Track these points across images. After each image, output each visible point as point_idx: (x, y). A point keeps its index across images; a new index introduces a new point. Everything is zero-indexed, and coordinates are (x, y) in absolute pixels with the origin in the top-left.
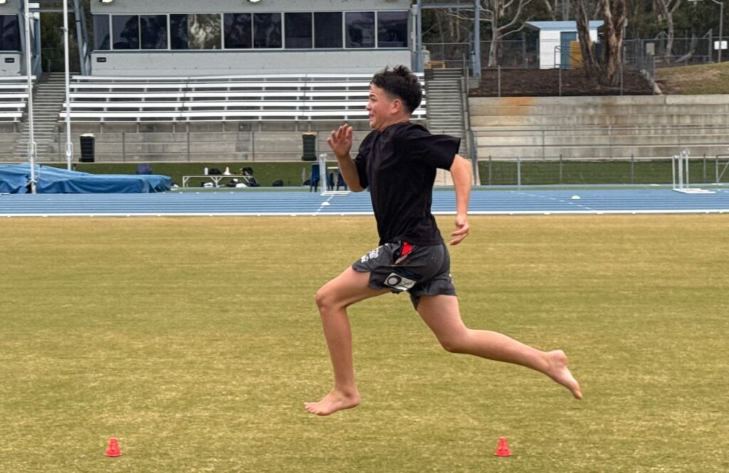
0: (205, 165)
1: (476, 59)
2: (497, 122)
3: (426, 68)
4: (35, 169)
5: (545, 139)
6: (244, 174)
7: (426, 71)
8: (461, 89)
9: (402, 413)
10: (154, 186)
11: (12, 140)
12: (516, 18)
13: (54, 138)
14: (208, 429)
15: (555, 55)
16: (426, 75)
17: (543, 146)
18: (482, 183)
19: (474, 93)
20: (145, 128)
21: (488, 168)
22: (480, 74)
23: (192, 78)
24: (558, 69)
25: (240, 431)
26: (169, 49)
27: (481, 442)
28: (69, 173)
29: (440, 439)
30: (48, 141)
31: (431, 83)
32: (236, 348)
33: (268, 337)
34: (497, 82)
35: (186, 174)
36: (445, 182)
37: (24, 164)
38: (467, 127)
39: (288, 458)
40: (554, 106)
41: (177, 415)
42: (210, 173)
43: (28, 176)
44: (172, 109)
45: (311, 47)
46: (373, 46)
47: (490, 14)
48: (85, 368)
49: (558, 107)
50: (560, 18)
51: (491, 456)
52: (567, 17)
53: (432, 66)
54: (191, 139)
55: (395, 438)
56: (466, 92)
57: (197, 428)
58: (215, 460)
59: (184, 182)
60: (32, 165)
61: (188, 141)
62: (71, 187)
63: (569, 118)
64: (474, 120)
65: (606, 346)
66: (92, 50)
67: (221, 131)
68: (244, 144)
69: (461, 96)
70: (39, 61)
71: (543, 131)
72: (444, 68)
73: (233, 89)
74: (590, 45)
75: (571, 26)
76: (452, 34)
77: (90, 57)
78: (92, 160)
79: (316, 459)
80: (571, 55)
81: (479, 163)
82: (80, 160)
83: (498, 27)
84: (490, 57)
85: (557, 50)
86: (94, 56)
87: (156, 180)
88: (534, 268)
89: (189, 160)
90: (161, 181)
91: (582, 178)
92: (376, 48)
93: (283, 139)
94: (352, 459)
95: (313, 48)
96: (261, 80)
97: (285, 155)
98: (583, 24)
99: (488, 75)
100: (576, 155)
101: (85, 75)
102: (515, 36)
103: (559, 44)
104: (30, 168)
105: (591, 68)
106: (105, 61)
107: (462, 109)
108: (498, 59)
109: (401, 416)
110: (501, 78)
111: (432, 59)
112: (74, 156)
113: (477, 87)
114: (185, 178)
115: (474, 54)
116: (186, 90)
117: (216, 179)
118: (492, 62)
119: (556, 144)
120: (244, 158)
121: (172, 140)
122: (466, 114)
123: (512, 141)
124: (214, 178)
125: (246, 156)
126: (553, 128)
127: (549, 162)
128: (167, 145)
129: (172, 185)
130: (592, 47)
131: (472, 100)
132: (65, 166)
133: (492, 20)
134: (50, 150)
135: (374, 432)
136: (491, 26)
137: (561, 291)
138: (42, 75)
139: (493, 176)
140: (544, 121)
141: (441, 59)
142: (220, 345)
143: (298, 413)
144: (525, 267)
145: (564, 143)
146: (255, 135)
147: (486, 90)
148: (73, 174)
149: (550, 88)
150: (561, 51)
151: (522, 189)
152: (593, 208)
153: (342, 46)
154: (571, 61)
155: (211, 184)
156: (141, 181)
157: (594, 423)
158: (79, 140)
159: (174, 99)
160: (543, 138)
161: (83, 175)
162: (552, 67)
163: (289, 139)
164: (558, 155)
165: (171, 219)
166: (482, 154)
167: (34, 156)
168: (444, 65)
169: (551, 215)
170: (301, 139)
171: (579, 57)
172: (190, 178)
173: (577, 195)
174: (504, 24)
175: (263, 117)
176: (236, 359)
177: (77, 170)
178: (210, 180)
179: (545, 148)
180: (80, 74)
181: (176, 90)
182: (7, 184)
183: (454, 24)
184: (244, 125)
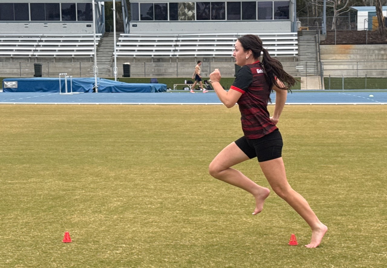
0: (186, 79)
1: (324, 25)
2: (334, 58)
3: (299, 30)
4: (97, 80)
5: (358, 67)
6: (205, 84)
7: (298, 32)
8: (316, 41)
9: (243, 217)
10: (158, 89)
11: (89, 66)
12: (346, 5)
13: (110, 65)
14: (129, 226)
15: (364, 23)
16: (298, 33)
17: (357, 70)
18: (326, 88)
19: (323, 43)
20: (156, 60)
21: (329, 81)
22: (326, 33)
23: (180, 35)
24: (366, 31)
25: (147, 227)
26: (169, 20)
27: (283, 236)
28: (115, 83)
29: (259, 234)
30: (107, 67)
31: (301, 37)
32: (165, 176)
33: (185, 170)
34: (335, 38)
35: (176, 83)
36: (307, 88)
37: (93, 78)
38: (318, 60)
39: (167, 245)
40: (363, 49)
41: (115, 217)
42: (188, 83)
43: (94, 84)
44: (170, 51)
45: (240, 19)
46: (272, 19)
47: (333, 3)
48: (77, 187)
49: (365, 50)
50: (368, 5)
51: (287, 245)
52: (372, 4)
53: (302, 29)
54: (178, 66)
55: (234, 233)
56: (318, 42)
57: (122, 225)
58: (124, 246)
59: (174, 87)
60: (96, 78)
61: (177, 67)
62: (115, 89)
63: (371, 56)
64: (322, 56)
65: (369, 177)
66: (130, 21)
67: (194, 62)
68: (206, 69)
69: (316, 44)
70: (103, 26)
71: (357, 62)
72: (308, 30)
73: (201, 41)
74: (383, 18)
75: (373, 9)
76: (314, 13)
77: (129, 24)
78: (129, 76)
79: (184, 246)
80: (373, 23)
81: (324, 78)
82: (123, 76)
83: (337, 10)
84: (333, 25)
85: (366, 21)
86: (131, 24)
87: (158, 86)
88: (341, 133)
89: (177, 76)
90: (162, 86)
91: (377, 86)
92: (273, 20)
93: (225, 66)
94: (204, 246)
95: (241, 20)
96: (215, 36)
97: (226, 74)
98: (379, 7)
99: (330, 34)
100: (374, 75)
101: (126, 33)
102: (346, 14)
103: (367, 18)
104: (94, 80)
105: (383, 30)
106: (136, 26)
107: (317, 51)
108: (336, 25)
109: (242, 218)
110: (337, 35)
111: (302, 26)
112: (118, 74)
113: (324, 39)
114: (175, 85)
115: (323, 23)
116: (177, 41)
117: (191, 86)
118: (333, 27)
119: (364, 69)
120: (205, 76)
121: (169, 66)
122: (318, 53)
123: (342, 67)
124: (190, 85)
125: (206, 75)
126: (363, 60)
127: (360, 78)
128: (167, 69)
129: (168, 89)
130: (383, 19)
131: (321, 46)
132: (114, 79)
133: (334, 6)
134: (108, 71)
135: (223, 229)
136: (333, 9)
137: (352, 146)
138: (105, 33)
139: (331, 85)
140: (358, 57)
141: (307, 26)
142: (157, 174)
143: (184, 216)
144: (336, 132)
145: (369, 68)
146: (211, 64)
147: (329, 41)
148: (118, 83)
149: (362, 40)
150: (368, 21)
151: (345, 92)
152: (379, 101)
153: (256, 19)
154: (373, 27)
155: (188, 88)
156: (150, 86)
157: (351, 225)
158: (122, 66)
159: (171, 46)
160: (357, 66)
161: (122, 83)
162: (363, 30)
163: (228, 66)
164: (365, 74)
165: (161, 106)
166: (326, 74)
167: (97, 74)
168: (308, 29)
169: (357, 104)
170: (234, 66)
171: (377, 25)
172: (177, 85)
173: (372, 95)
174: (340, 8)
175: (216, 55)
176: (162, 183)
177: (119, 81)
178: (187, 86)
179: (358, 71)
180: (124, 33)
181: (172, 41)
182: (83, 88)
183: (315, 9)
184: (206, 58)
